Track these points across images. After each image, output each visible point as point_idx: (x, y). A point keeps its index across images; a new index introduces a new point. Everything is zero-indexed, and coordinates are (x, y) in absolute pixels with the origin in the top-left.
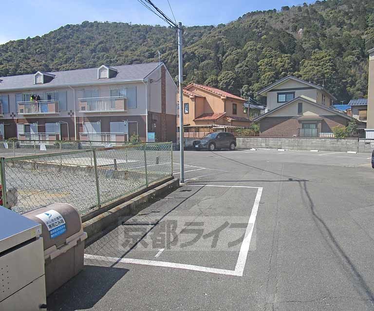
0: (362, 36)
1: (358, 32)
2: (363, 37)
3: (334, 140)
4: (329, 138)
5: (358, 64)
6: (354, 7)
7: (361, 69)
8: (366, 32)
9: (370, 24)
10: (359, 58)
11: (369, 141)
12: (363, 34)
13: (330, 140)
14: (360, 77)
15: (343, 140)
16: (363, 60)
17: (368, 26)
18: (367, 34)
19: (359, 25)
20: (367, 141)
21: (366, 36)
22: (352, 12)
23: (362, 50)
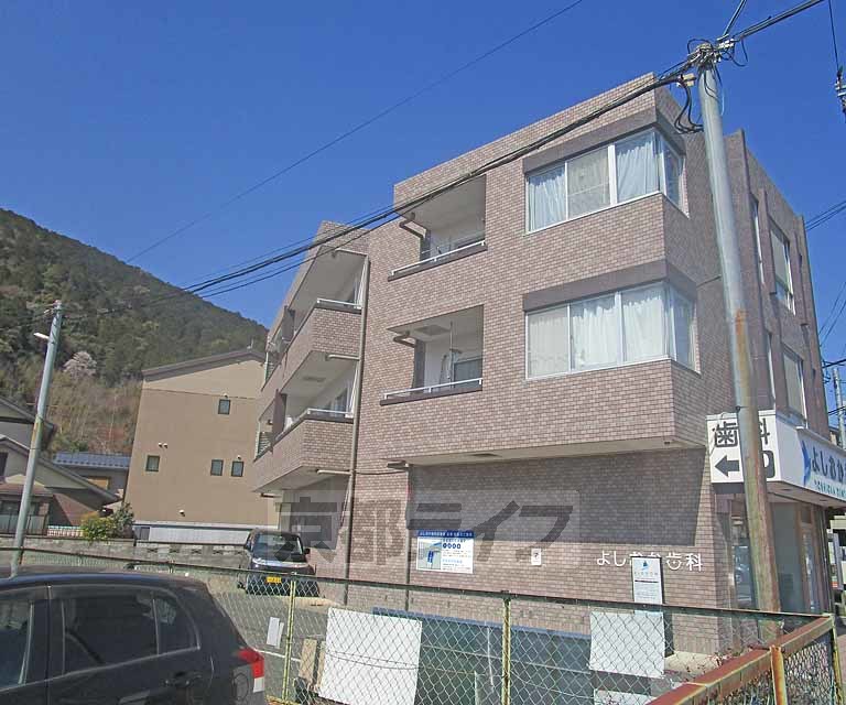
0: (28, 303)
1: (20, 292)
2: (31, 306)
3: (82, 542)
4: (70, 538)
5: (12, 360)
6: (17, 236)
7: (16, 373)
8: (37, 297)
9: (47, 284)
10: (15, 348)
11: (156, 546)
12: (30, 299)
13: (73, 542)
14: (15, 390)
15: (102, 544)
16: (23, 354)
17: (41, 286)
18: (39, 301)
19: (22, 276)
20: (152, 546)
21: (37, 305)
22: (10, 246)
23: (23, 330)
